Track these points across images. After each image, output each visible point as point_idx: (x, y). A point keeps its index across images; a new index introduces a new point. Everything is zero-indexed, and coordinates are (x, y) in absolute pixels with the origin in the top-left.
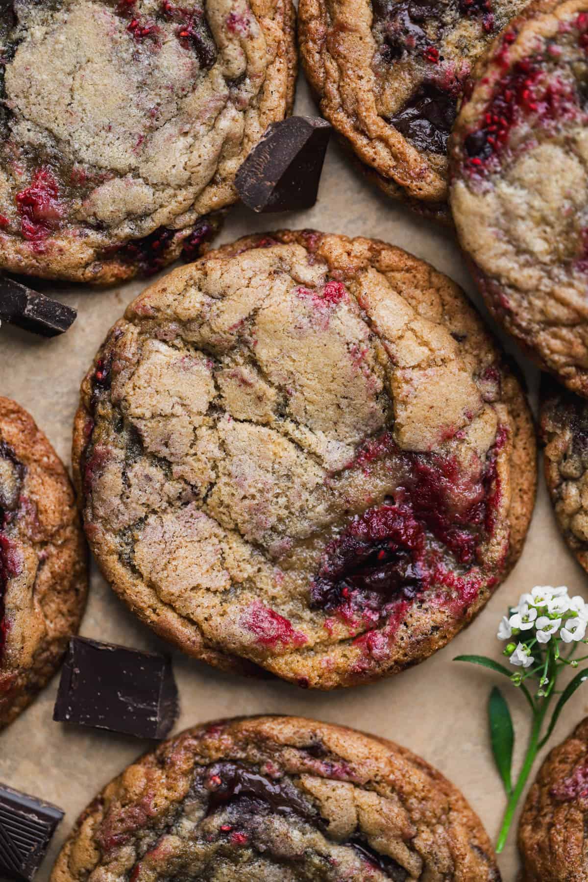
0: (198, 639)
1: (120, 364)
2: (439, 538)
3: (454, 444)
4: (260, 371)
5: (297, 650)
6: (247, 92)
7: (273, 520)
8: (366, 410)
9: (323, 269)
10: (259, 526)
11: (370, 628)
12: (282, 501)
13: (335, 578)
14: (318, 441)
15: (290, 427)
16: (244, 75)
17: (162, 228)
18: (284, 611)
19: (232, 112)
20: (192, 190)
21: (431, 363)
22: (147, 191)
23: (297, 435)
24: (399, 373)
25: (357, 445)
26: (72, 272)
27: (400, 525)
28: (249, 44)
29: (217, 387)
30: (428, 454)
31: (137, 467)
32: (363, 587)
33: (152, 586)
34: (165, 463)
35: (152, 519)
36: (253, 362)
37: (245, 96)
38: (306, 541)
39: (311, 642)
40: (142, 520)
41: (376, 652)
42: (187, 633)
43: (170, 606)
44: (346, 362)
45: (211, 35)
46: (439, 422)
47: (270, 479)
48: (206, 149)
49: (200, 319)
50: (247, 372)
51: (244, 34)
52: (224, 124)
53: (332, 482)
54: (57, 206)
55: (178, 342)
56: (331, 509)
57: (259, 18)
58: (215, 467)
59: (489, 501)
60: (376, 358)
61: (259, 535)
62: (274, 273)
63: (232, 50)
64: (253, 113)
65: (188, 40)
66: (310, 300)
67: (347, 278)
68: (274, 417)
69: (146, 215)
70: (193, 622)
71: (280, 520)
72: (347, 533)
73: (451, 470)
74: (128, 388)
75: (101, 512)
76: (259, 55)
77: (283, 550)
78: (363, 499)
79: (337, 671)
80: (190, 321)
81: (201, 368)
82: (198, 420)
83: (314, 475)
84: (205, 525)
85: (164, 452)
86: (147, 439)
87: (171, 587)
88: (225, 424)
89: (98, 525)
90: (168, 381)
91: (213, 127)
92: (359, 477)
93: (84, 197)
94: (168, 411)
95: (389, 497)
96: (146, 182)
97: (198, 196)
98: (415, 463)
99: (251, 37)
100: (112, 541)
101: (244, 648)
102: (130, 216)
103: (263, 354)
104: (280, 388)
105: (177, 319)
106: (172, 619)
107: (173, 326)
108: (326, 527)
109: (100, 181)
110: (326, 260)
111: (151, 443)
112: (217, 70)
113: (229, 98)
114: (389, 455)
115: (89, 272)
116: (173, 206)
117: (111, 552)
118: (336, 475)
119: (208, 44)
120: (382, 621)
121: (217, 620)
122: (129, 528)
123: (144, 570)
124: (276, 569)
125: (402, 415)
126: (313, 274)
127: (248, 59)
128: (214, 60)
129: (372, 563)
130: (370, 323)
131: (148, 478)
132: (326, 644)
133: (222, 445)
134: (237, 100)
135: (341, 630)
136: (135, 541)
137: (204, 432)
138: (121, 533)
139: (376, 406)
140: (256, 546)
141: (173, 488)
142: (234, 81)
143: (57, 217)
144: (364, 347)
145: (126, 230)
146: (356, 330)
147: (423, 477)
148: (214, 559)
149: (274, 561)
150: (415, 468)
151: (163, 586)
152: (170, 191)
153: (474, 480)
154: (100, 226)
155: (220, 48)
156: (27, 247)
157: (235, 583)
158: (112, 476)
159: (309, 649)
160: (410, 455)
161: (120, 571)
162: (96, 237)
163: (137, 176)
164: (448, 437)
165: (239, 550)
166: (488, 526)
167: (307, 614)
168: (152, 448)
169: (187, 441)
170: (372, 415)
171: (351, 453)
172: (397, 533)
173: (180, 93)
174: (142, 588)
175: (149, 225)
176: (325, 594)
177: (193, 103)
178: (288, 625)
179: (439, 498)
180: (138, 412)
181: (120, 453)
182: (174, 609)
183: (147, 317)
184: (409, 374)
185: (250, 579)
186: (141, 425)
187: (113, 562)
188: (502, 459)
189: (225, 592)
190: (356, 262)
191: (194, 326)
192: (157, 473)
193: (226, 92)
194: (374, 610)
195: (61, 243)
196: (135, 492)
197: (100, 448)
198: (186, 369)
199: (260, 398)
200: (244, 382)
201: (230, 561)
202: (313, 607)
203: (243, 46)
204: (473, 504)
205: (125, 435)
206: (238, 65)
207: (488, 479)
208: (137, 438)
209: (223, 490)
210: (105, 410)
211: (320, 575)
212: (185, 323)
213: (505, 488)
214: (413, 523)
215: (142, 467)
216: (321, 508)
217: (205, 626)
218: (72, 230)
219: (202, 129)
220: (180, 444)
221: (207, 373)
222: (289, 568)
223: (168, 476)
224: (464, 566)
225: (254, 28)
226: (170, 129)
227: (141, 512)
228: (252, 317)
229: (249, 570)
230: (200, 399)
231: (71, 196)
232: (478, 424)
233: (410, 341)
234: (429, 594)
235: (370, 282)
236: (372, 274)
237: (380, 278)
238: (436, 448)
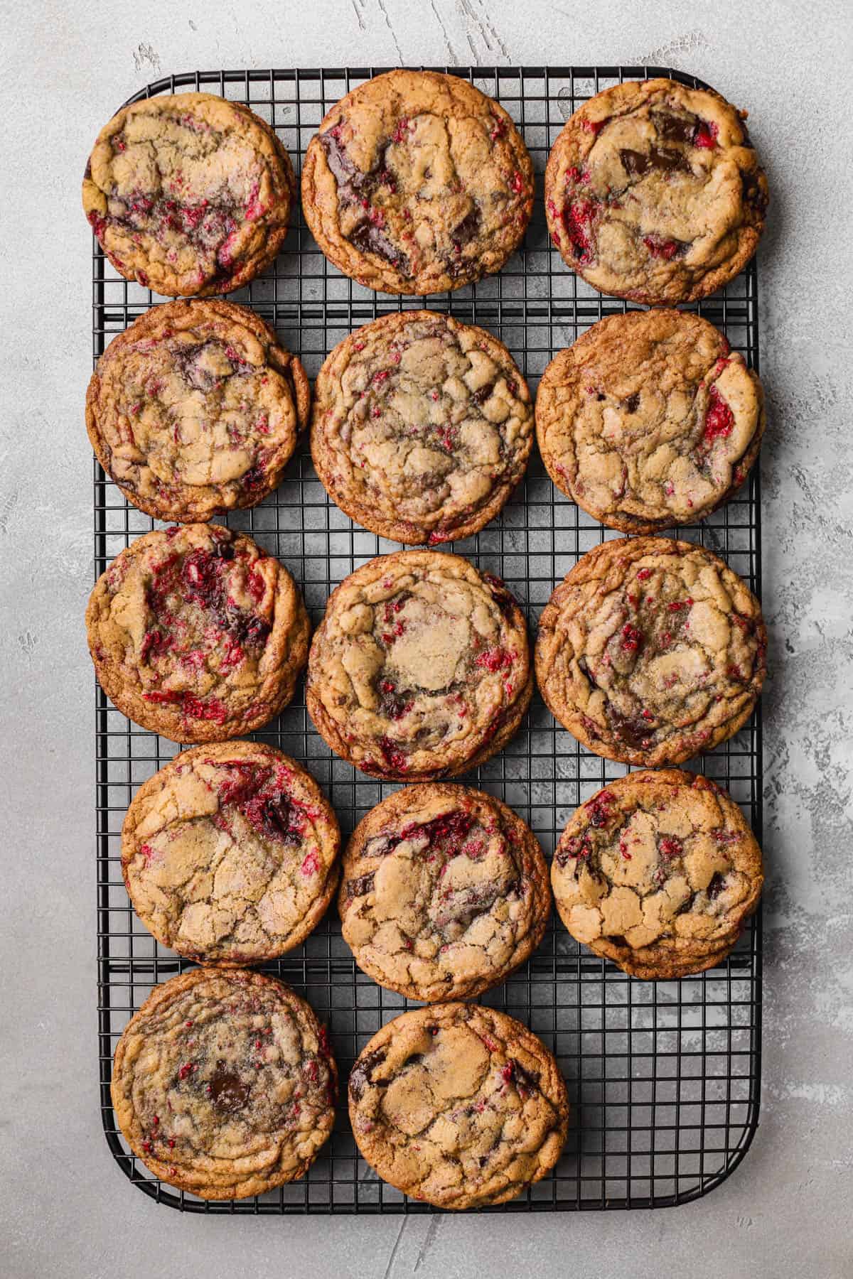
0: (320, 899)
1: (191, 950)
2: (260, 787)
3: (213, 785)
4: (188, 882)
5: (321, 851)
6: (418, 572)
7: (259, 869)
8: (201, 829)
9: (137, 855)
10: (262, 875)
11: (307, 816)
12: (249, 865)
13: (284, 835)
14: (219, 851)
15: (213, 865)
16: (412, 575)
17: (493, 599)
18: (303, 859)
19: (430, 577)
20: (472, 588)
21: (174, 800)
22: (477, 609)
23: (217, 861)
24: (181, 816)
25: (219, 830)
26: (523, 638)
27: (255, 807)
28: (396, 576)
29: (199, 901)
30: (219, 797)
31: (239, 937)
32: (287, 821)
33: (296, 924)
34: (237, 923)
35: (264, 927)
36: (184, 885)
37: (421, 573)
38: (268, 851)
39: (317, 844)
40: (265, 932)
41: (317, 813)
42: (317, 906)
43: (305, 915)
44: (178, 842)
45: (396, 595)
46: (202, 795)
47: (239, 872)
48: (451, 586)
49: (166, 913)
50: (189, 887)
51: (392, 580)
52: (437, 579)
53: (238, 841)
54: (493, 651)
55: (178, 922)
56: (250, 841)
57: (382, 574)
58: (237, 899)
59: (239, 765)
60: (175, 827)
61: (267, 875)
62: (141, 880)
63: (401, 583)
64: (428, 567)
65: (400, 606)
66: (151, 862)
67: (140, 844)
68: (209, 874)
69: (488, 607)
70: (312, 903)
71: (258, 865)
72: (262, 832)
73: (226, 786)
74: (202, 944)
75: (263, 952)
76: (399, 570)
77: (273, 862)
78: (245, 826)
79: (329, 830)
80: (167, 918)
81: (189, 910)
82: (215, 909)
83: (235, 851)
84: (265, 901)
85: (231, 924)
86: (226, 933)
87: (295, 915)
88: (215, 896)
89: (269, 953)
90: (196, 926)
91: (440, 585)
92: (234, 829)
93: (486, 639)
94: (211, 925)
95: (243, 813)
96: (473, 611)
97: (475, 585)
98: (224, 803)
99: (393, 576)
100: (276, 946)
101: (321, 878)
102: (490, 614)
103: (179, 881)
104: (195, 871)
105: (167, 924)
106: (311, 913)
107: (171, 925)
108: (260, 842)
109: (476, 633)
110: (133, 855)
111: (227, 931)
112: (411, 589)
113: (424, 580)
114: (222, 815)
115: (521, 629)
116: (481, 595)
117: (282, 946)
118: (234, 840)
119: (400, 596)
120: (302, 810)
121: (309, 892)
122: (269, 938)
123: (289, 929)
124: (284, 864)
125: (200, 813)
126: (139, 859)
127: (404, 575)
128: (407, 591)
129: (275, 818)
130: (159, 831)
131: (244, 931)
132: (317, 837)
133: (225, 896)
134: (424, 576)
135: (309, 831)
136: (275, 934)
137: (220, 906)
138: (272, 942)
139: (199, 824)
140: (273, 874)
141: (249, 918)
142: (416, 579)
143: (498, 651)
144: (170, 834)
145: (497, 616)
146: (162, 838)
147: (230, 799)
148: (281, 896)
149: (279, 866)
150: (227, 802)
151: (295, 919)
152: (475, 599)
153: (230, 773)
154: (498, 629)
155: (401, 590)
156: (515, 662)
157: (292, 884)
158: (246, 949)
159: (320, 845)
160: (220, 806)
161: (292, 940)
162: (504, 630)
163: (471, 616)
164: (210, 789)
165: (276, 883)
166: (251, 764)
167: (304, 847)
168: (229, 930)
169: (224, 914)
170: (203, 825)
171: (224, 834)
172: (259, 808)
173: (426, 604)
174: (297, 929)
175: (493, 605)
176: (292, 839)
177: (430, 598)
178: (309, 857)
179: (239, 790)
180: (212, 939)
181: (234, 945)
182: (306, 913)
183: (168, 938)
184: (181, 811)
185: (290, 876)
186: (218, 938)
187: (286, 944)
188: (219, 761)
189: (296, 888)
190: (132, 841)
191: (169, 916)
192: (242, 926)
193: (421, 582)
194: (298, 815)
195: (510, 646)
196: (251, 937)
197: (232, 956)
198: (191, 917)
199: (201, 881)
200: (194, 889)
201: (282, 887)
202: (299, 844)
203: (398, 579)
204: (241, 773)
205: (225, 944)
206: (409, 579)
207: (229, 766)
208: (225, 938)
209: (247, 894)
210: (214, 955)
211: (284, 843)
212: (169, 920)
213: (232, 758)
214: (254, 800)
215: (239, 934)
216: (251, 846)
217: (312, 897)
218: (503, 642)
219: (442, 589)
220: (227, 917)
221: (192, 907)
222: (282, 857)
223: (243, 921)
224: (272, 774)
225: (388, 575)
226: (445, 606)
227: (261, 933)
228: (162, 889)
229: (285, 877)
230: (205, 908)
231: (487, 646)
232: (202, 775)
233: (165, 812)
234: (288, 789)
235: (142, 831)
236: (137, 832)
237: (139, 828)
238: (215, 794)
